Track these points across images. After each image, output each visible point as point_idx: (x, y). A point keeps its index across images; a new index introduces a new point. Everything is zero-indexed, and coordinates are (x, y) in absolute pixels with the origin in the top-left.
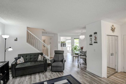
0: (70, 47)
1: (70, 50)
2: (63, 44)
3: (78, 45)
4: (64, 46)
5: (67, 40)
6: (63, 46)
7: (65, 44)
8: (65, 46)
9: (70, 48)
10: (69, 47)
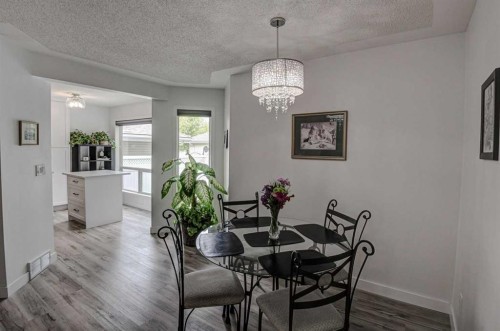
0: (141, 171)
1: (148, 188)
2: (93, 150)
3: (202, 157)
4: (100, 162)
5: (119, 124)
6: (93, 167)
7: (108, 151)
8: (108, 166)
9: (148, 178)
10: (135, 174)
